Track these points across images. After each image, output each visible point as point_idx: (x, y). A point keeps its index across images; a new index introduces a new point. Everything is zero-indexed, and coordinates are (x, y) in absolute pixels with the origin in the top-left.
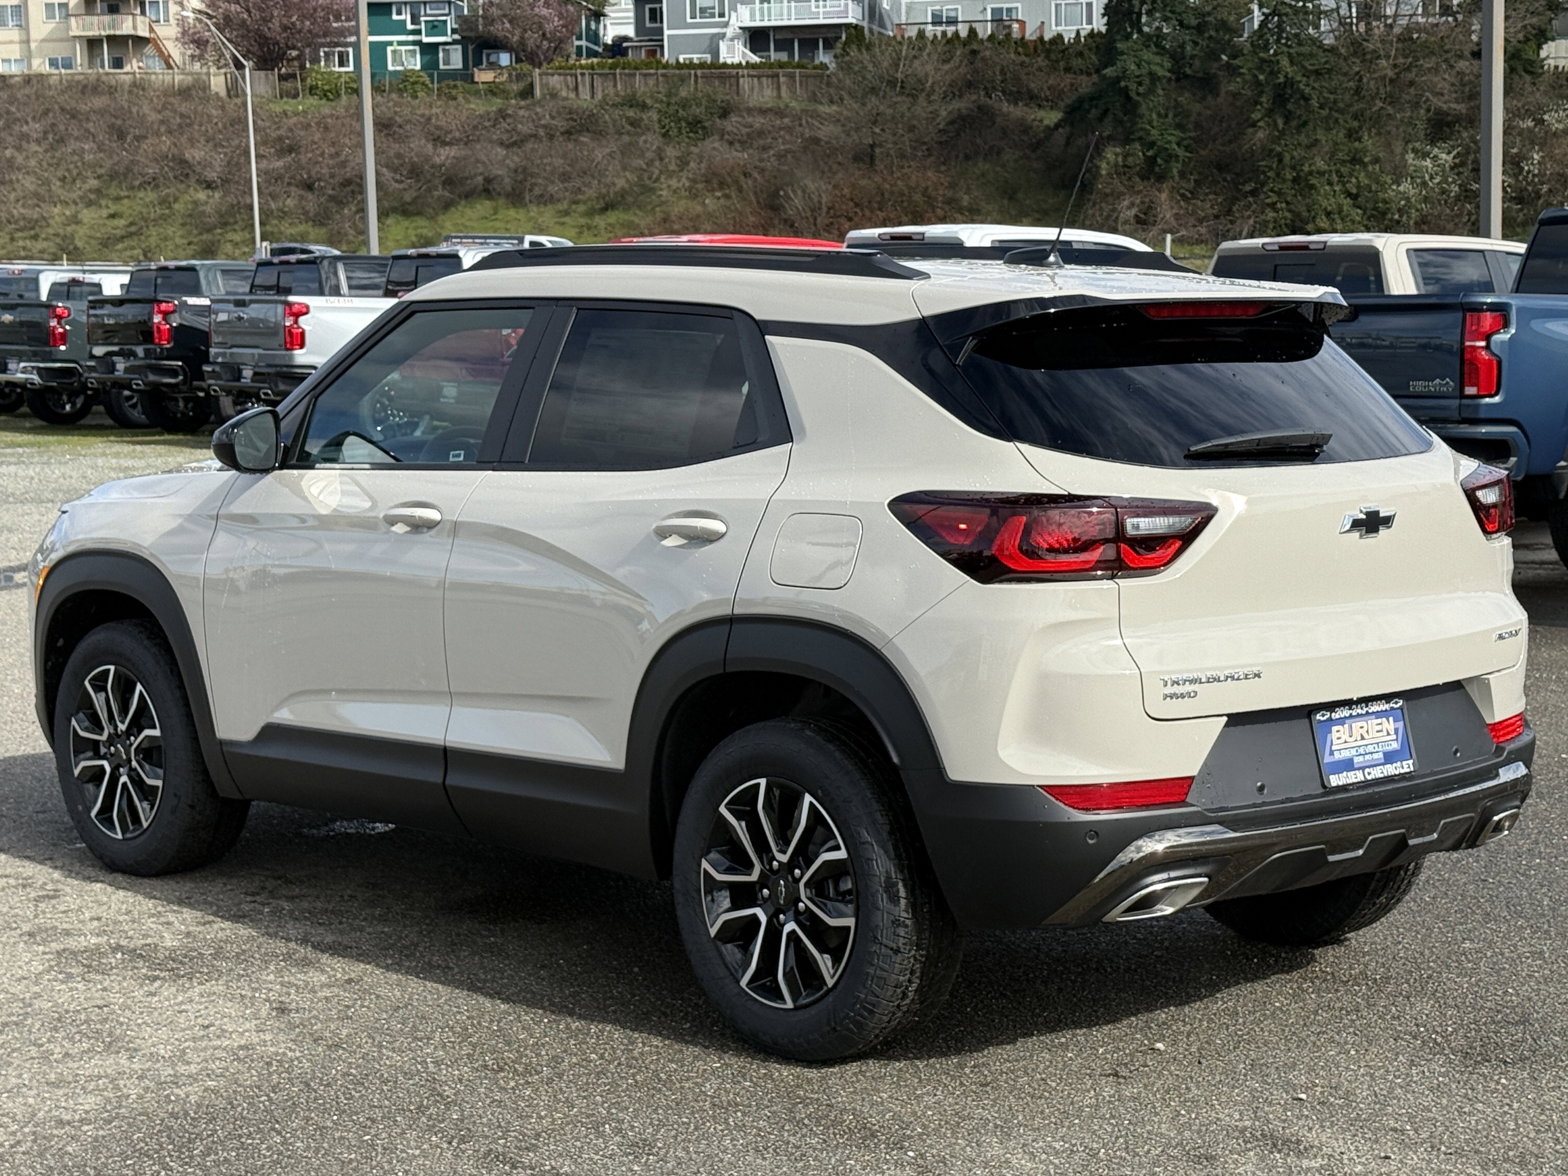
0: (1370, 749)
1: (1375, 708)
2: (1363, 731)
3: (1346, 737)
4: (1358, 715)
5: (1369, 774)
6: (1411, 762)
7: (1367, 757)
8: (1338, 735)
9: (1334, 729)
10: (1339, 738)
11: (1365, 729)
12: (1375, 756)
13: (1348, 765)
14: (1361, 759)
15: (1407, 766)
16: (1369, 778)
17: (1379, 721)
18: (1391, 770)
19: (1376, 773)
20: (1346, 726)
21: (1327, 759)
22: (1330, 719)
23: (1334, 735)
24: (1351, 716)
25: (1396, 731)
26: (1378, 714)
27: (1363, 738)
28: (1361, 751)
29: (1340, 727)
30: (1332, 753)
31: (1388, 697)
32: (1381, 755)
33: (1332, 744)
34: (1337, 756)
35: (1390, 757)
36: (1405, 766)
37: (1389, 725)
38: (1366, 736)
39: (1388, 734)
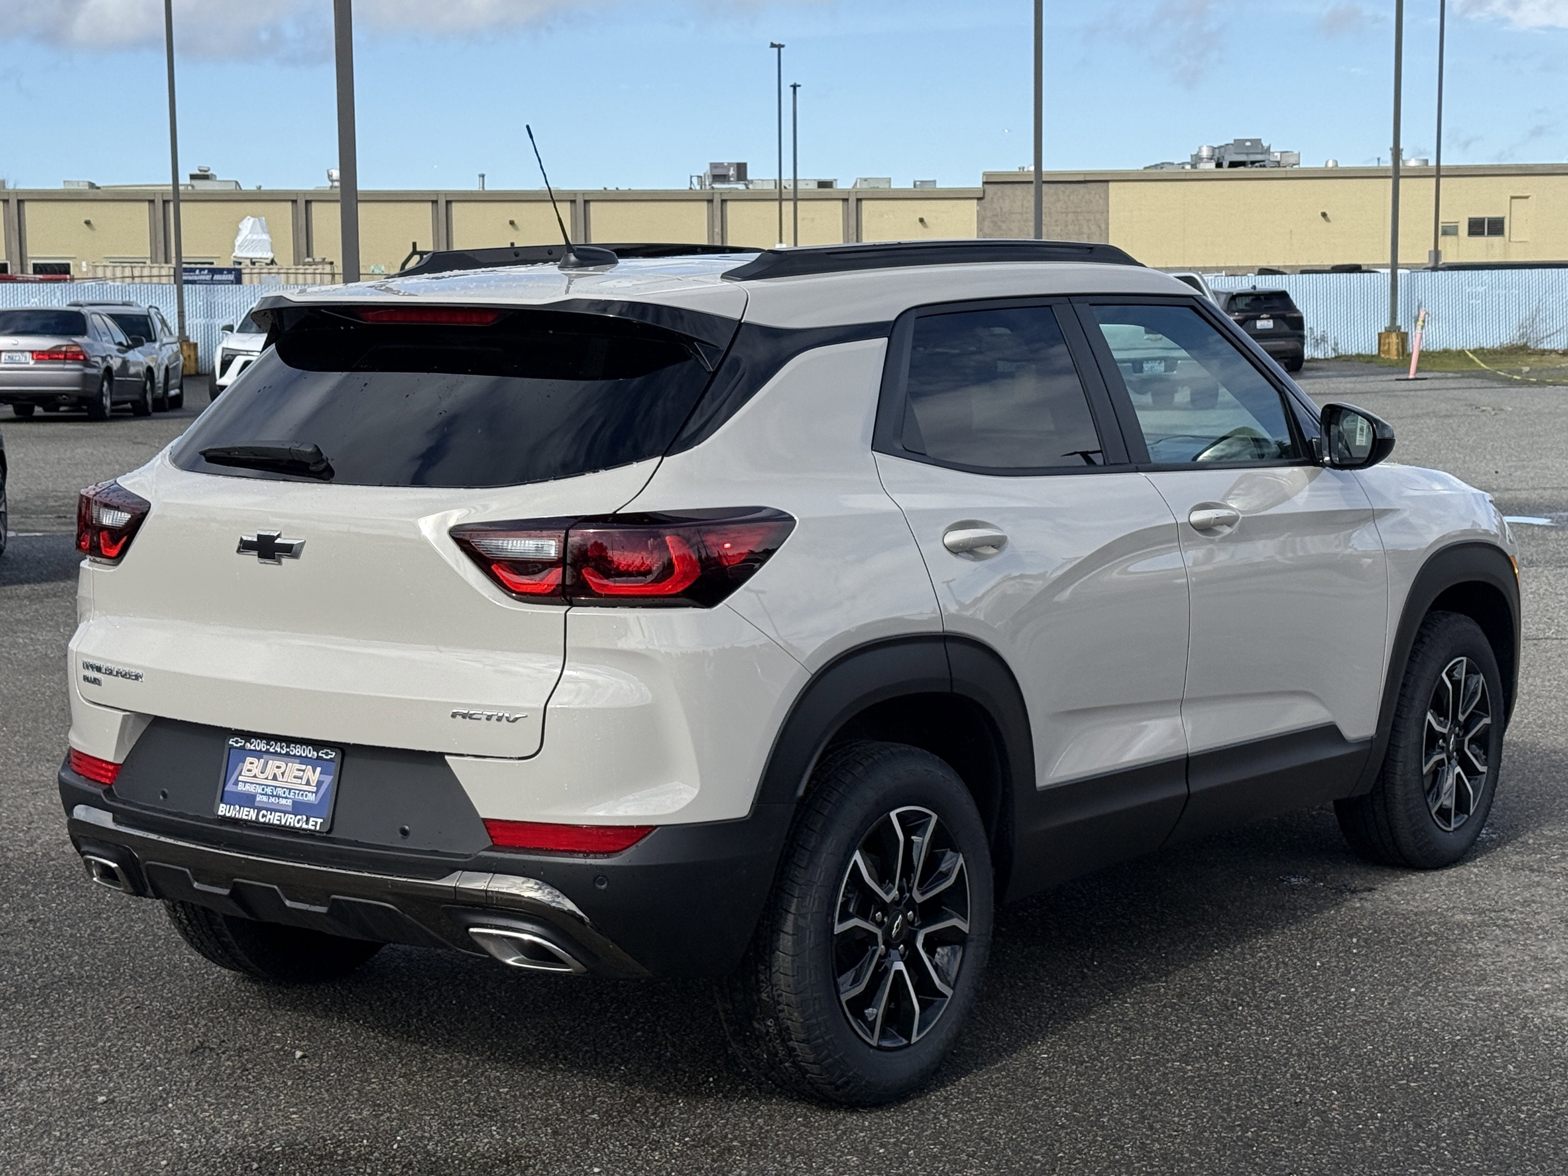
0: (280, 792)
1: (298, 750)
2: (279, 772)
3: (256, 771)
4: (276, 753)
5: (264, 816)
6: (320, 821)
7: (272, 800)
8: (250, 767)
9: (249, 759)
10: (249, 771)
11: (282, 770)
12: (283, 801)
13: (248, 800)
14: (265, 799)
15: (315, 824)
16: (262, 820)
17: (303, 767)
18: (291, 820)
19: (274, 818)
20: (262, 761)
21: (229, 787)
22: (243, 748)
23: (247, 765)
24: (267, 752)
25: (319, 784)
26: (304, 760)
27: (275, 778)
28: (268, 791)
29: (255, 760)
30: (236, 783)
31: (318, 745)
32: (289, 802)
33: (240, 774)
34: (241, 787)
35: (298, 808)
36: (311, 823)
37: (314, 775)
38: (280, 778)
39: (308, 783)
